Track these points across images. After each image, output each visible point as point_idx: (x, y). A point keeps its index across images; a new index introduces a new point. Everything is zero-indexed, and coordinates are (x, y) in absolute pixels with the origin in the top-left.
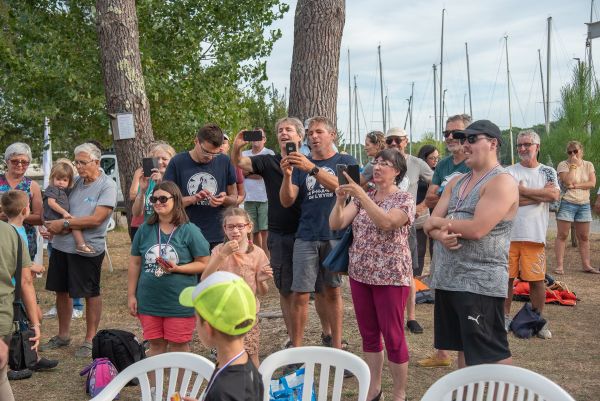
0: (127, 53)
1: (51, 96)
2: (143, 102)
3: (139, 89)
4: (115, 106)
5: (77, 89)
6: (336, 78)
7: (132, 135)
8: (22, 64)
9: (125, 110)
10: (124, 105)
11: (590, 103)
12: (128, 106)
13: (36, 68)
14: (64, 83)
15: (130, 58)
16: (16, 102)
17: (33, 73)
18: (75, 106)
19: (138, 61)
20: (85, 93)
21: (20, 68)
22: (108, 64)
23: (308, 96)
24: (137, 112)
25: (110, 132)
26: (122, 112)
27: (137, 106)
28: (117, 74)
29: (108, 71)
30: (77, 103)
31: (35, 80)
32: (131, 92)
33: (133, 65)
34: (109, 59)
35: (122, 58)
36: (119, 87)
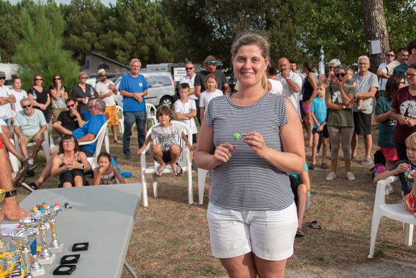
0: (377, 7)
2: (385, 33)
3: (383, 26)
4: (369, 36)
7: (379, 51)
10: (375, 36)
12: (377, 36)
15: (379, 9)
19: (382, 10)
22: (366, 14)
24: (381, 39)
25: (368, 51)
26: (374, 39)
27: (382, 35)
28: (372, 19)
29: (367, 17)
32: (379, 28)
33: (380, 13)
34: (367, 11)
35: (374, 10)
36: (372, 26)
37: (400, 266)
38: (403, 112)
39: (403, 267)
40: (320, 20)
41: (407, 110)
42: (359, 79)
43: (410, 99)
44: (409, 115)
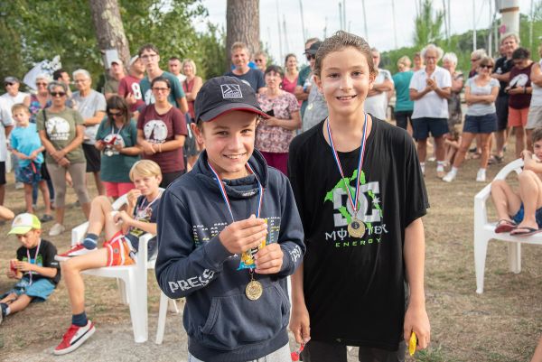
0: (108, 6)
1: (58, 40)
2: (123, 41)
3: (120, 32)
4: (104, 45)
5: (76, 34)
6: (258, 17)
8: (35, 18)
9: (110, 47)
10: (110, 44)
11: (433, 26)
12: (113, 44)
13: (45, 20)
14: (66, 30)
15: (111, 9)
16: (34, 46)
17: (43, 24)
18: (76, 47)
19: (117, 11)
20: (81, 37)
21: (33, 20)
22: (96, 15)
23: (239, 31)
24: (120, 48)
26: (109, 49)
27: (119, 44)
28: (103, 22)
29: (96, 19)
30: (76, 45)
31: (46, 29)
32: (114, 34)
33: (113, 14)
34: (96, 10)
35: (105, 9)
36: (105, 31)
37: (111, 332)
38: (148, 134)
39: (114, 332)
40: (36, 23)
41: (153, 132)
42: (81, 101)
43: (157, 119)
44: (155, 137)
